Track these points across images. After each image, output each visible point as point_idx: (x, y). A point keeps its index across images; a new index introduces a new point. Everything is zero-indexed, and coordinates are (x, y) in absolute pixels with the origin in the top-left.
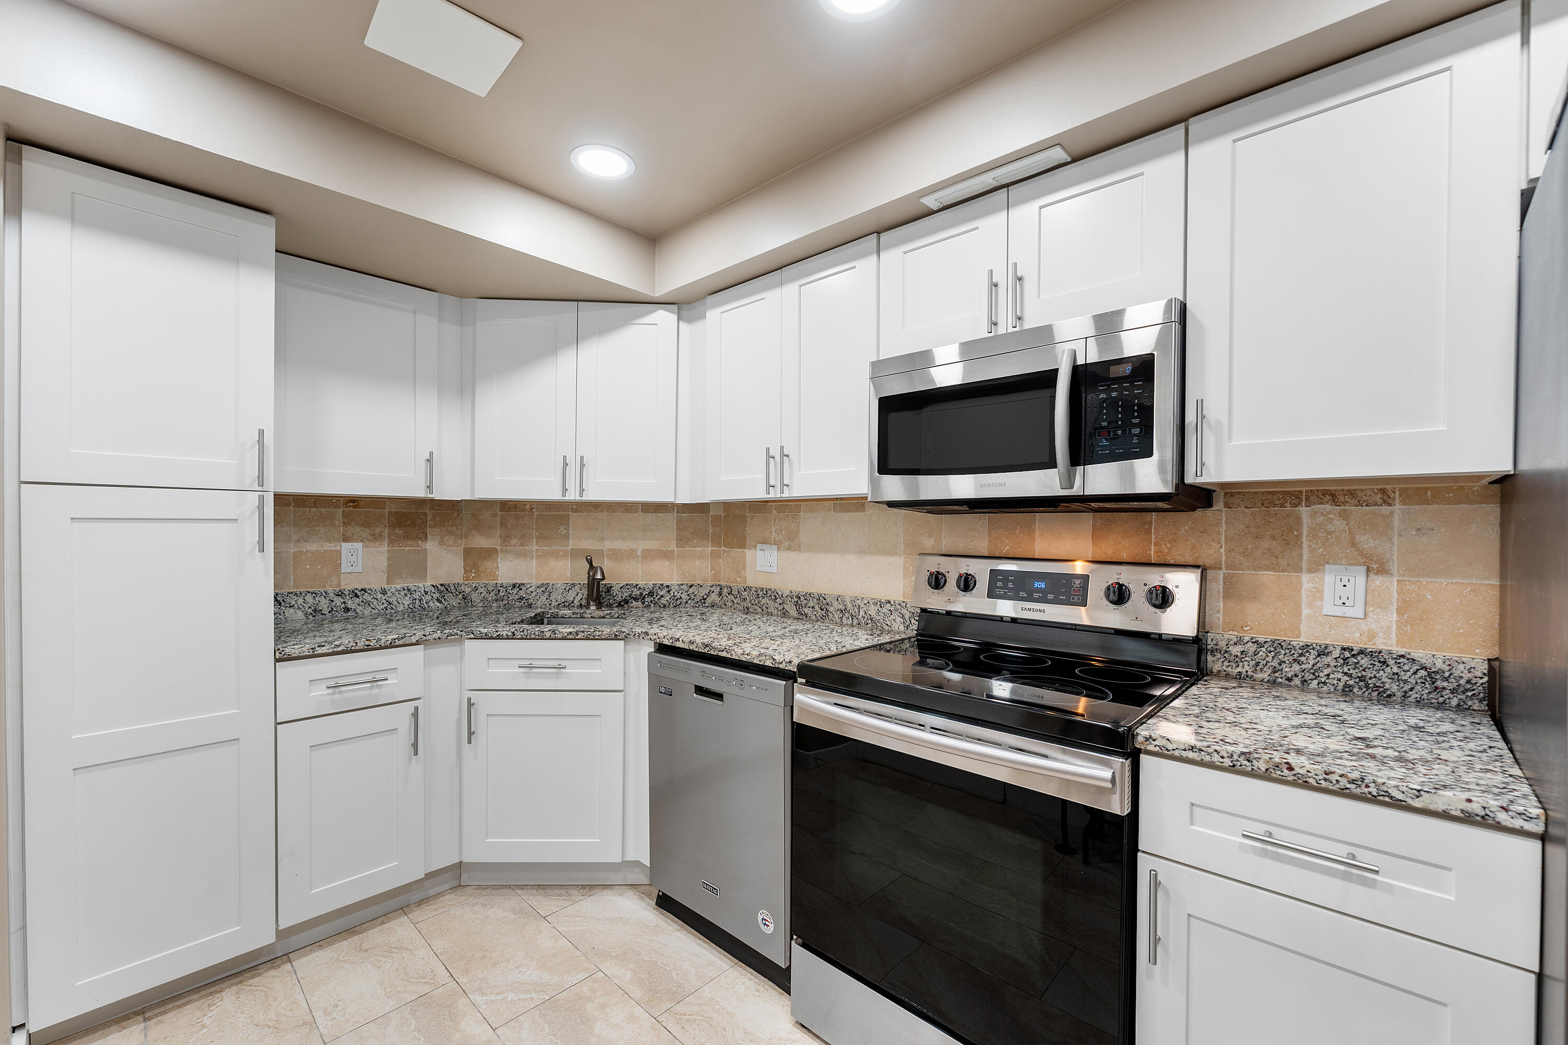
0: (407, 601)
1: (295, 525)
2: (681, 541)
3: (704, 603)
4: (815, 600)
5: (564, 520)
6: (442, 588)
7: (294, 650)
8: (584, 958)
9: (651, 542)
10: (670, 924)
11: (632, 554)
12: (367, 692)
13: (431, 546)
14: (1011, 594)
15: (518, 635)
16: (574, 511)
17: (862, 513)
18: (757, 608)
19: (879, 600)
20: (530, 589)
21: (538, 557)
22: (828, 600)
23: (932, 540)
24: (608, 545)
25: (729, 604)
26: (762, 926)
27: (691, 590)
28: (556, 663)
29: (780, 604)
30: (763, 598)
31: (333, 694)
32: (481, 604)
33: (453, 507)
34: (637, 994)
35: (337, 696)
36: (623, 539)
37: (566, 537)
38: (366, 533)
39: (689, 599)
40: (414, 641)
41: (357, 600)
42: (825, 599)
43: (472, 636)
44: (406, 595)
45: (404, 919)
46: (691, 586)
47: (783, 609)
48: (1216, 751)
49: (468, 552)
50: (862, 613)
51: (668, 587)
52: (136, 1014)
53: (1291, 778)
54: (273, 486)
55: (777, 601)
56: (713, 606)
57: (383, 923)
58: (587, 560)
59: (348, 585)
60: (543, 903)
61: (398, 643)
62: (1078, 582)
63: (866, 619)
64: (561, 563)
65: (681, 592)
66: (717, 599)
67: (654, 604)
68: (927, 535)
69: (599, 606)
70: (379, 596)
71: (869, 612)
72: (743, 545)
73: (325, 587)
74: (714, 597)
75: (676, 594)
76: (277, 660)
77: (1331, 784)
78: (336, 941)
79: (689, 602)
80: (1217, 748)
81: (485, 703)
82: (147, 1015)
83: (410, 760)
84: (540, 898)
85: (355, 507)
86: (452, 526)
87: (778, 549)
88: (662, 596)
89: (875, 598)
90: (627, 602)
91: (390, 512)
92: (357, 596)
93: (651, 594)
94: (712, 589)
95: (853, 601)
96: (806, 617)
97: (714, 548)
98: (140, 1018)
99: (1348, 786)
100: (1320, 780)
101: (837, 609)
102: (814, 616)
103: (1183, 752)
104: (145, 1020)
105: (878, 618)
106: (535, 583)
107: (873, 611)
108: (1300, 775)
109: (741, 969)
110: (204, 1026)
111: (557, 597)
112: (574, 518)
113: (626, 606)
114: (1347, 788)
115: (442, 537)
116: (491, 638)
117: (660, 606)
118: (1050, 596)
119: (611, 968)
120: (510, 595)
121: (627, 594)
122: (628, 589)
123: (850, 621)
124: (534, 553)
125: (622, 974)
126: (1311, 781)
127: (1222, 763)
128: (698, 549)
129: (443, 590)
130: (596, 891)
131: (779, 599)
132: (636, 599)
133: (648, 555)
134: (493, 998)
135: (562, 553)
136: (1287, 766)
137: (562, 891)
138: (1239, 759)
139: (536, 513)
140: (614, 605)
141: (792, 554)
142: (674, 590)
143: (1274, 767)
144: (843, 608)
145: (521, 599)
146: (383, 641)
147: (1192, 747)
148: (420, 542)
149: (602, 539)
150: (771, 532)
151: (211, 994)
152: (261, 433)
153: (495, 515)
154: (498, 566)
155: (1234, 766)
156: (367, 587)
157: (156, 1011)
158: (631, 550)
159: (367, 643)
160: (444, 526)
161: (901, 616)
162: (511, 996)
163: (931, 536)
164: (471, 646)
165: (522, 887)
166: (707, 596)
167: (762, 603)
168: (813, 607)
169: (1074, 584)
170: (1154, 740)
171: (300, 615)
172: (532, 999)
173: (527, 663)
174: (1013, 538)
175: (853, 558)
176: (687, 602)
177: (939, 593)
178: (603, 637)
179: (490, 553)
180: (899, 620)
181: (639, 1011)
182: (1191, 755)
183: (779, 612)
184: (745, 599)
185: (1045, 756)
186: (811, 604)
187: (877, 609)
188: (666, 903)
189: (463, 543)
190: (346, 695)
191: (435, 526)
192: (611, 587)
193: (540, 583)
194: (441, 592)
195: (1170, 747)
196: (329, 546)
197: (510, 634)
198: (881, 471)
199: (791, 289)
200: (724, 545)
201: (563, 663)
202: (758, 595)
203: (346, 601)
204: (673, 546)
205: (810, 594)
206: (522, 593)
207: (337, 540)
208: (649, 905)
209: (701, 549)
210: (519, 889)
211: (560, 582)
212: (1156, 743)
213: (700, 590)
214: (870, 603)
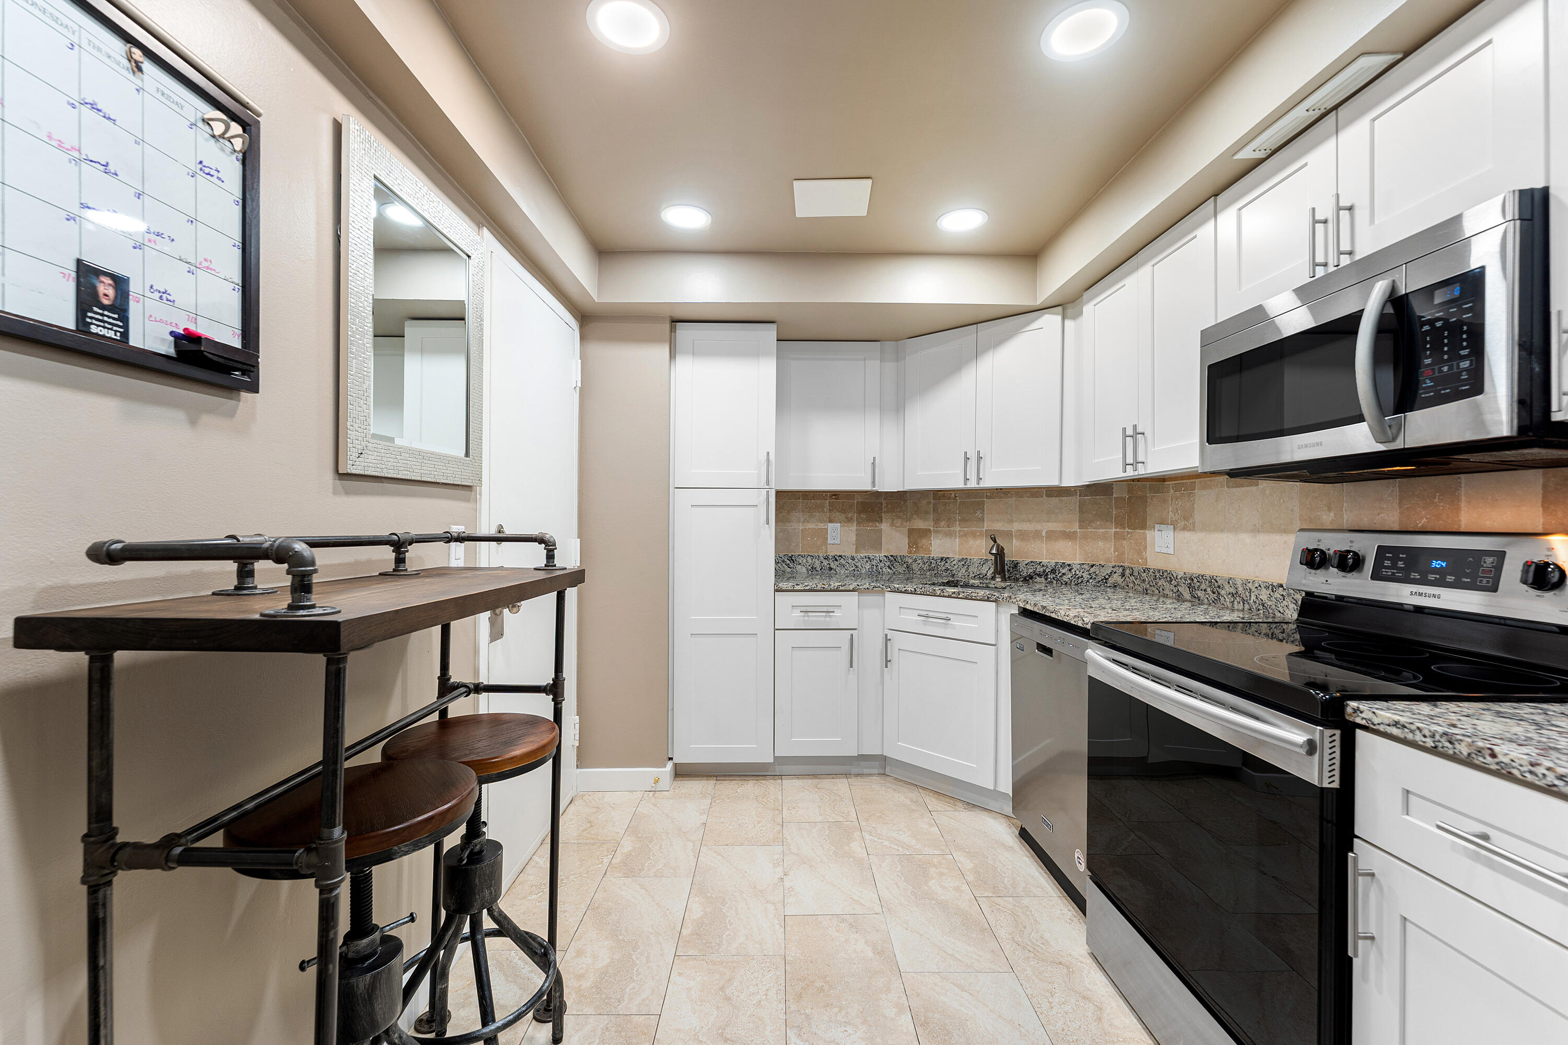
0: (868, 566)
1: (803, 511)
2: (1083, 523)
3: (1106, 582)
4: (1207, 582)
5: (980, 506)
6: (892, 559)
7: (783, 585)
8: (944, 843)
9: (1055, 524)
10: (1023, 851)
11: (1037, 534)
12: (823, 619)
13: (885, 526)
14: (1400, 575)
15: (919, 591)
16: (987, 497)
17: (1255, 488)
18: (1155, 589)
19: (1270, 583)
20: (954, 563)
21: (961, 536)
22: (1220, 583)
23: (1332, 514)
24: (1016, 526)
25: (1131, 585)
26: (1077, 863)
27: (1092, 570)
28: (944, 616)
29: (1175, 586)
30: (1160, 579)
31: (804, 616)
32: (919, 573)
33: (901, 496)
34: (971, 878)
35: (806, 618)
36: (1029, 521)
37: (982, 520)
38: (842, 517)
39: (1091, 578)
40: (851, 589)
41: (836, 563)
42: (1217, 582)
43: (889, 589)
44: (867, 562)
45: (845, 780)
46: (1092, 566)
47: (1177, 591)
48: (1418, 728)
49: (911, 532)
50: (1253, 598)
51: (1069, 565)
52: (714, 776)
53: (1494, 767)
54: (775, 485)
55: (1172, 583)
56: (1115, 586)
57: (833, 778)
58: (991, 538)
59: (831, 553)
60: (933, 802)
61: (841, 588)
62: (1489, 560)
63: (1257, 605)
64: (978, 542)
65: (1082, 571)
66: (1120, 580)
67: (1056, 581)
68: (1326, 508)
69: (1004, 579)
70: (850, 561)
71: (1261, 597)
72: (1144, 527)
73: (818, 552)
74: (1116, 578)
75: (1077, 572)
76: (776, 591)
77: (1537, 778)
78: (806, 778)
79: (1091, 581)
80: (1420, 725)
81: (899, 641)
82: (718, 778)
83: (849, 670)
84: (934, 799)
85: (836, 499)
86: (900, 512)
87: (1174, 529)
88: (1064, 574)
89: (1266, 581)
90: (1031, 578)
91: (858, 502)
92: (836, 560)
93: (1053, 571)
94: (1114, 570)
95: (1244, 584)
96: (1199, 600)
97: (1117, 530)
98: (715, 778)
99: (1557, 782)
100: (1525, 772)
101: (1228, 592)
102: (1206, 600)
103: (1387, 727)
104: (717, 780)
105: (1269, 603)
106: (957, 557)
107: (1264, 595)
108: (1503, 765)
109: (1066, 901)
110: (737, 792)
111: (973, 570)
112: (988, 503)
113: (1031, 581)
114: (1555, 786)
115: (893, 521)
116: (901, 592)
117: (1062, 583)
118: (1450, 579)
119: (960, 857)
120: (939, 567)
121: (1031, 571)
122: (1033, 566)
123: (1241, 607)
124: (957, 533)
125: (967, 864)
126: (1515, 772)
127: (1424, 742)
128: (1101, 531)
129: (893, 560)
130: (977, 810)
131: (1174, 581)
132: (1040, 576)
133: (1052, 536)
134: (876, 839)
135: (978, 534)
136: (1489, 752)
137: (951, 801)
138: (1441, 740)
139: (959, 500)
140: (1021, 580)
141: (1187, 534)
142: (1075, 569)
143: (1476, 752)
144: (1234, 592)
145: (947, 570)
146: (832, 586)
147: (1396, 722)
148: (877, 524)
149: (1011, 521)
150: (1168, 512)
151: (744, 780)
152: (768, 453)
153: (929, 503)
154: (931, 543)
155: (1436, 747)
156: (843, 554)
157: (722, 778)
158: (1036, 531)
159: (823, 586)
160: (894, 512)
161: (1295, 602)
162: (886, 843)
163: (1330, 510)
164: (889, 596)
165: (924, 789)
166: (1109, 576)
167: (1159, 585)
168: (1205, 590)
169: (1485, 562)
170: (1361, 712)
171: (804, 570)
172: (898, 850)
173: (924, 613)
174: (1431, 508)
175: (1246, 538)
176: (1088, 581)
177: (1316, 574)
178: (979, 598)
179: (926, 533)
180: (1292, 606)
181: (965, 887)
182: (1395, 731)
183: (1174, 595)
184: (1144, 581)
185: (1257, 718)
186: (1203, 587)
187: (1268, 593)
188: (1024, 835)
189: (908, 525)
190: (811, 618)
191: (887, 512)
192: (1017, 563)
193: (961, 557)
194: (891, 561)
195: (1376, 721)
196: (821, 526)
197: (913, 590)
198: (1210, 441)
199: (1146, 270)
200: (1128, 527)
201: (950, 616)
202: (1156, 576)
203: (830, 563)
204: (1076, 527)
205: (1202, 576)
206: (947, 565)
207: (825, 522)
208: (1013, 833)
209: (1104, 530)
210: (921, 789)
211: (976, 558)
212: (1363, 715)
213: (1101, 570)
214: (1262, 586)
